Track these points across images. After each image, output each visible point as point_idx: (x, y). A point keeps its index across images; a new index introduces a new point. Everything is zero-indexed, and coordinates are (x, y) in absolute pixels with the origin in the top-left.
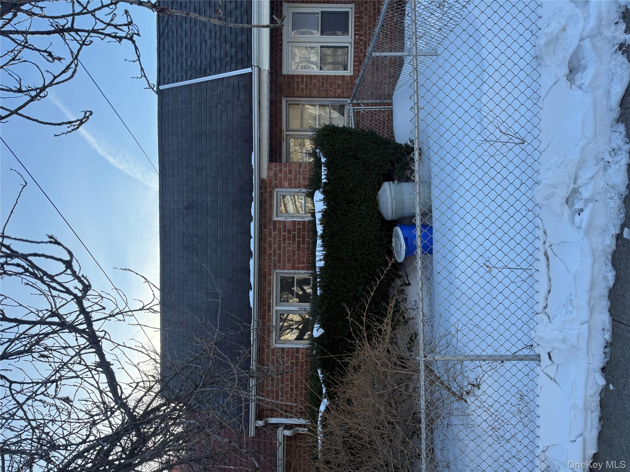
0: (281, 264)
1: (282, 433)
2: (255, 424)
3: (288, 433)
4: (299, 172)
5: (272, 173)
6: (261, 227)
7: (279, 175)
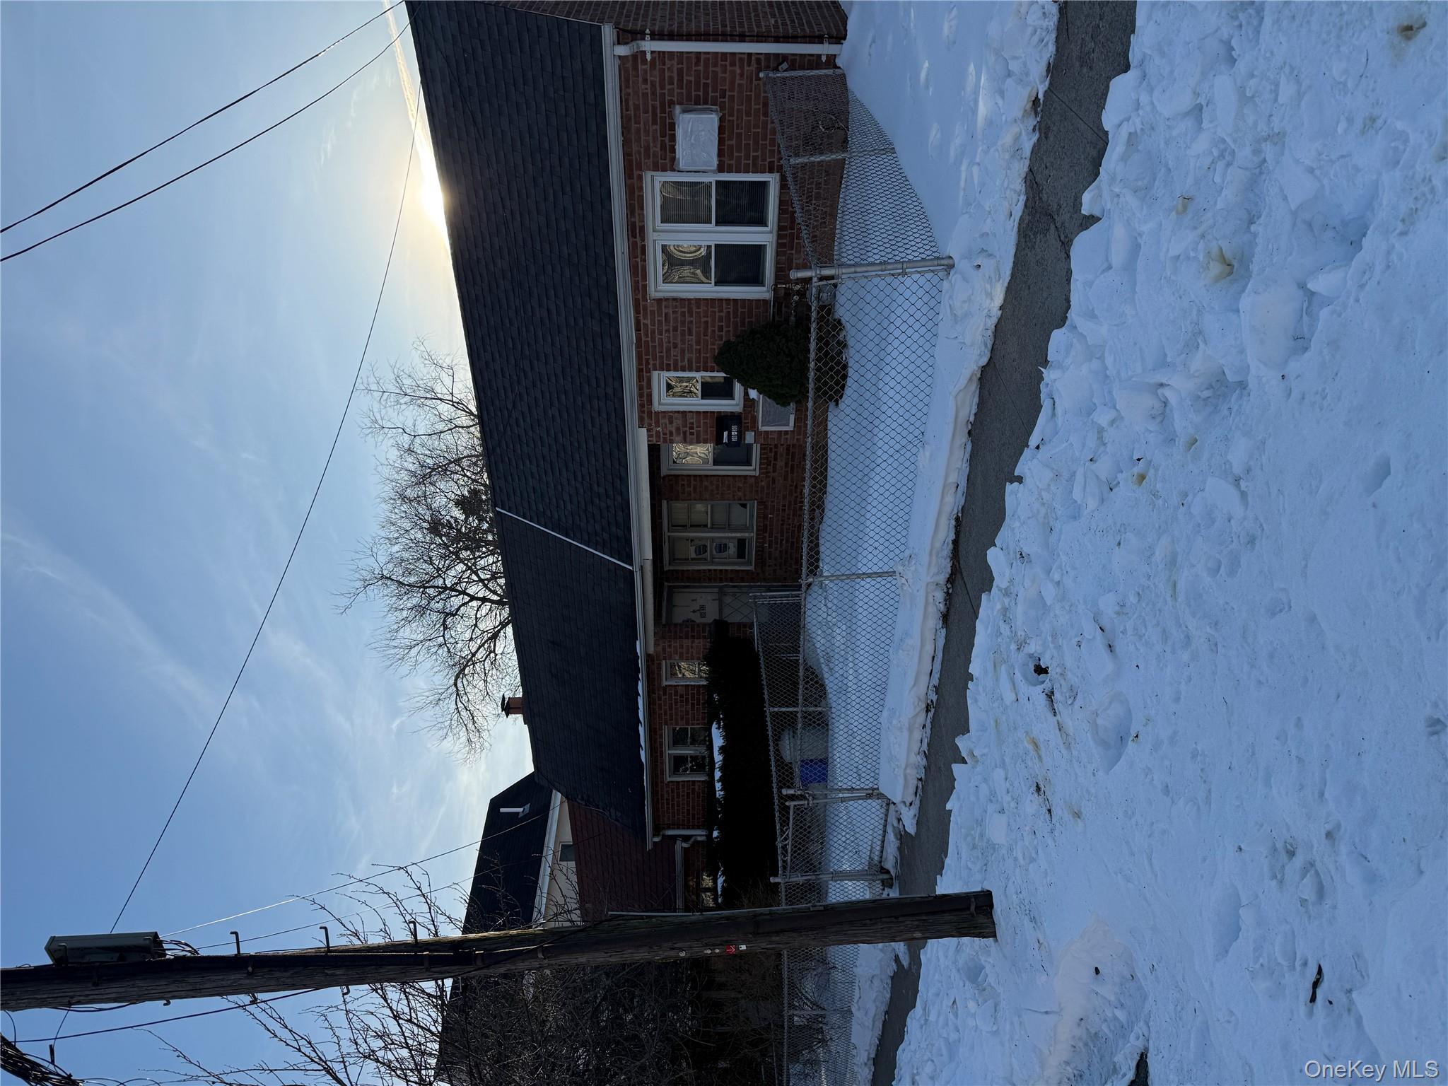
0: (673, 721)
1: (680, 845)
2: (652, 840)
3: (685, 845)
4: (692, 647)
5: (660, 648)
6: (650, 691)
7: (668, 650)
